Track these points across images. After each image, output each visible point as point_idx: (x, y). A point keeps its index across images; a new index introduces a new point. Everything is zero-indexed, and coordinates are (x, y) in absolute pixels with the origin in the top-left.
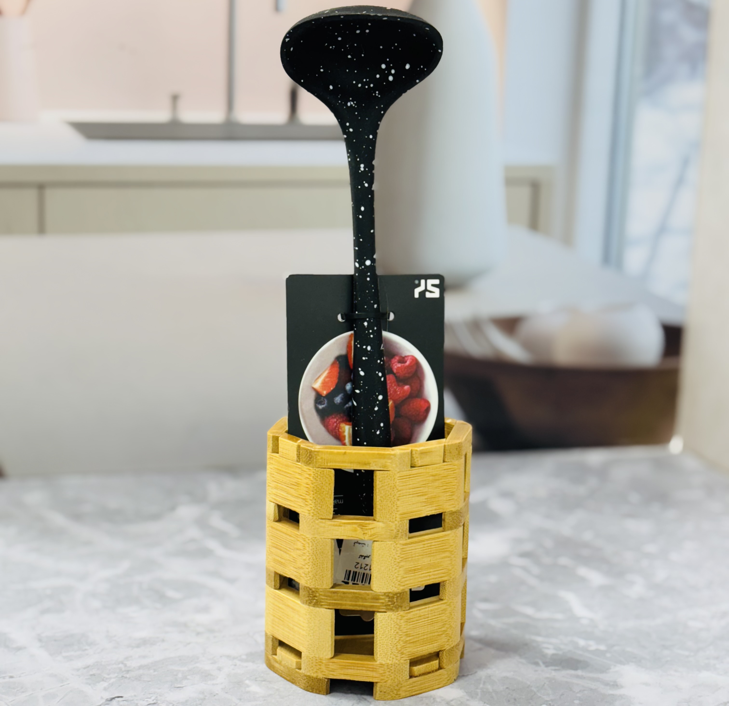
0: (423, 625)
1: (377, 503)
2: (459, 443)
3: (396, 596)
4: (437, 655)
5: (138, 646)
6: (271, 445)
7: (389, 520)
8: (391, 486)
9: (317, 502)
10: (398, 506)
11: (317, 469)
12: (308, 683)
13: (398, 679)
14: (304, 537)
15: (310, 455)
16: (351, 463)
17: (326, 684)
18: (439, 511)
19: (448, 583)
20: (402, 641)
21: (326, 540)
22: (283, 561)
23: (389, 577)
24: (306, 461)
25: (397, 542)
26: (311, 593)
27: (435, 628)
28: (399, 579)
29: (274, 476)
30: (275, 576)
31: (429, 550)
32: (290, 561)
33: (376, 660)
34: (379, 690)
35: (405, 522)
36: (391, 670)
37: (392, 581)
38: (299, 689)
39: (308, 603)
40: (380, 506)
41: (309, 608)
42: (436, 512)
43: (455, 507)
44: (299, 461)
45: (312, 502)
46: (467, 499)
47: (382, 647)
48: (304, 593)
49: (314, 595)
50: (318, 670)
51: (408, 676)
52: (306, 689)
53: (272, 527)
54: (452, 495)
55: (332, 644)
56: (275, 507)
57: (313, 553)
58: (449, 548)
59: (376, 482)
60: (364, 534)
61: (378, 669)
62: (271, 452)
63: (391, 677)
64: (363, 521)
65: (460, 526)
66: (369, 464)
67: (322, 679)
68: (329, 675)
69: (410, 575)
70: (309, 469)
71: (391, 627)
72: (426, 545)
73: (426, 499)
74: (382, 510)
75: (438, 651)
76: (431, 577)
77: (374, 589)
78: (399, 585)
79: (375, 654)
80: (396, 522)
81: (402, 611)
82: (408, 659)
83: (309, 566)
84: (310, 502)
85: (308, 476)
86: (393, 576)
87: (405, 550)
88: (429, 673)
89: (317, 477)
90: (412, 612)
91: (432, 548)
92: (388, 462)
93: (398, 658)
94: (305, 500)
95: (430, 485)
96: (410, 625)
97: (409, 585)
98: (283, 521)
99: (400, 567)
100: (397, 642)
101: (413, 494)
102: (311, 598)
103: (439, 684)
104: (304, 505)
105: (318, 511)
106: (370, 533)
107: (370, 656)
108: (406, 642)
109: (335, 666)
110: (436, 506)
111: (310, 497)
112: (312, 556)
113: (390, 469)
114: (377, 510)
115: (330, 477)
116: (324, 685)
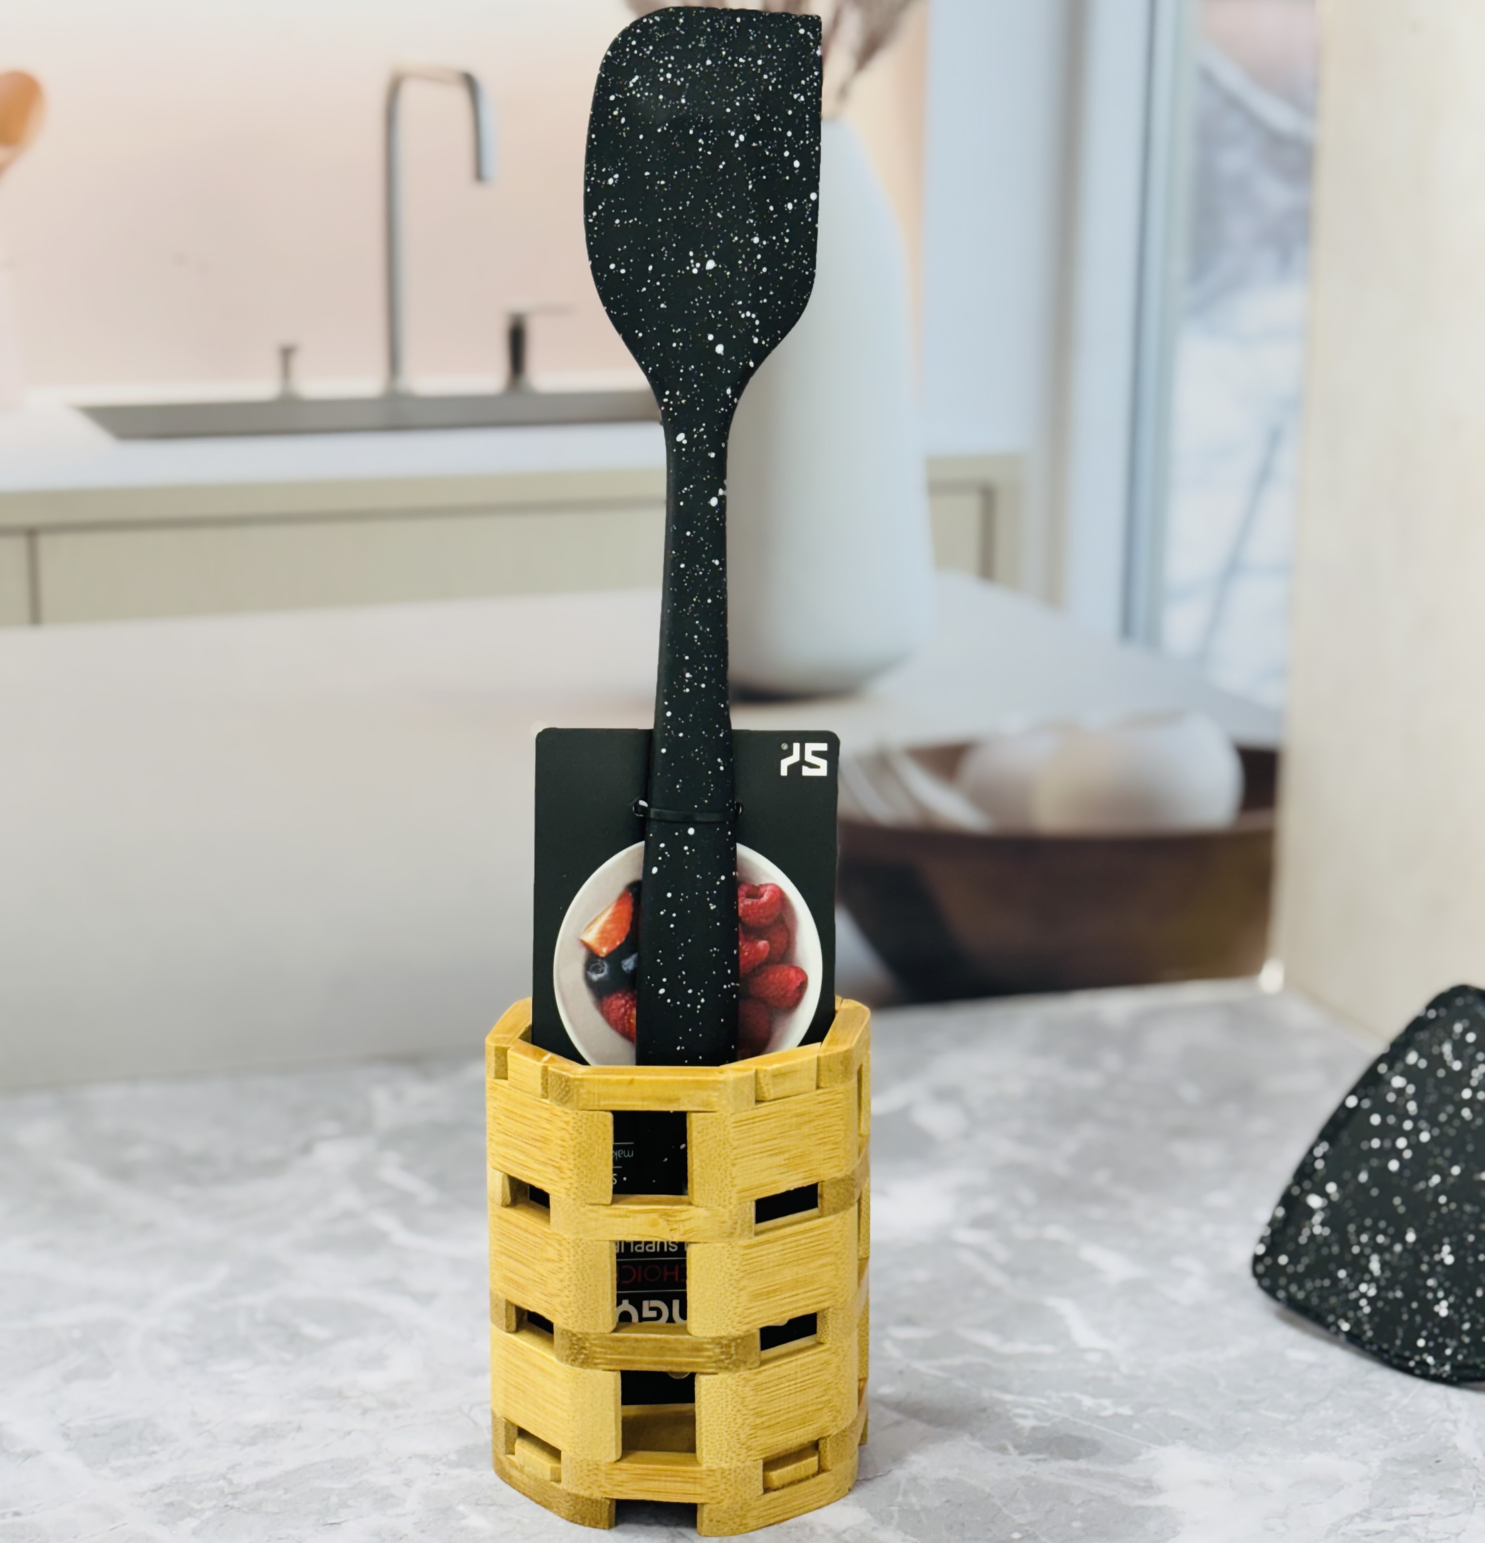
0: (787, 1393)
1: (695, 1173)
2: (846, 1051)
3: (733, 1344)
4: (815, 1446)
5: (253, 1442)
6: (493, 1065)
7: (718, 1204)
8: (720, 1141)
9: (583, 1172)
10: (734, 1175)
11: (580, 1113)
12: (575, 1507)
13: (741, 1497)
14: (557, 1237)
15: (566, 1086)
16: (644, 1099)
17: (607, 1510)
18: (810, 1180)
19: (833, 1313)
20: (748, 1425)
21: (602, 1243)
22: (521, 1281)
23: (721, 1310)
24: (559, 1098)
25: (733, 1244)
26: (575, 1342)
27: (810, 1398)
28: (739, 1310)
29: (499, 1122)
30: (506, 1310)
31: (795, 1253)
32: (535, 1281)
33: (700, 1461)
34: (708, 1517)
35: (747, 1206)
36: (729, 1480)
37: (725, 1316)
38: (558, 1518)
39: (570, 1360)
40: (700, 1178)
41: (573, 1370)
42: (806, 1183)
43: (841, 1170)
44: (545, 1095)
45: (573, 1174)
46: (864, 1150)
47: (712, 1438)
48: (561, 1342)
49: (582, 1345)
50: (591, 1483)
51: (761, 1490)
52: (571, 1519)
53: (500, 1217)
54: (835, 1149)
55: (617, 1436)
56: (503, 1179)
57: (577, 1268)
58: (831, 1247)
59: (691, 1134)
60: (671, 1230)
61: (705, 1479)
62: (494, 1076)
63: (729, 1492)
64: (668, 1207)
65: (852, 1205)
66: (677, 1100)
67: (601, 1500)
68: (614, 1493)
69: (756, 1304)
70: (565, 1113)
71: (726, 1402)
72: (788, 1246)
73: (785, 1160)
74: (704, 1185)
75: (817, 1438)
76: (799, 1305)
77: (693, 1332)
78: (740, 1322)
79: (697, 1452)
80: (731, 1207)
81: (746, 1370)
82: (761, 1459)
83: (570, 1291)
84: (569, 1174)
85: (564, 1126)
86: (727, 1306)
87: (748, 1257)
88: (800, 1481)
89: (581, 1127)
90: (765, 1370)
91: (800, 1250)
92: (713, 1096)
93: (741, 1457)
94: (559, 1168)
95: (793, 1132)
96: (763, 1395)
97: (758, 1322)
98: (519, 1206)
99: (741, 1290)
100: (740, 1428)
101: (761, 1152)
102: (575, 1351)
103: (819, 1501)
104: (556, 1179)
105: (584, 1189)
106: (682, 1228)
107: (689, 1455)
108: (755, 1427)
109: (624, 1477)
110: (806, 1171)
111: (569, 1164)
112: (575, 1272)
113: (716, 1108)
114: (694, 1183)
115: (605, 1126)
116: (605, 1512)
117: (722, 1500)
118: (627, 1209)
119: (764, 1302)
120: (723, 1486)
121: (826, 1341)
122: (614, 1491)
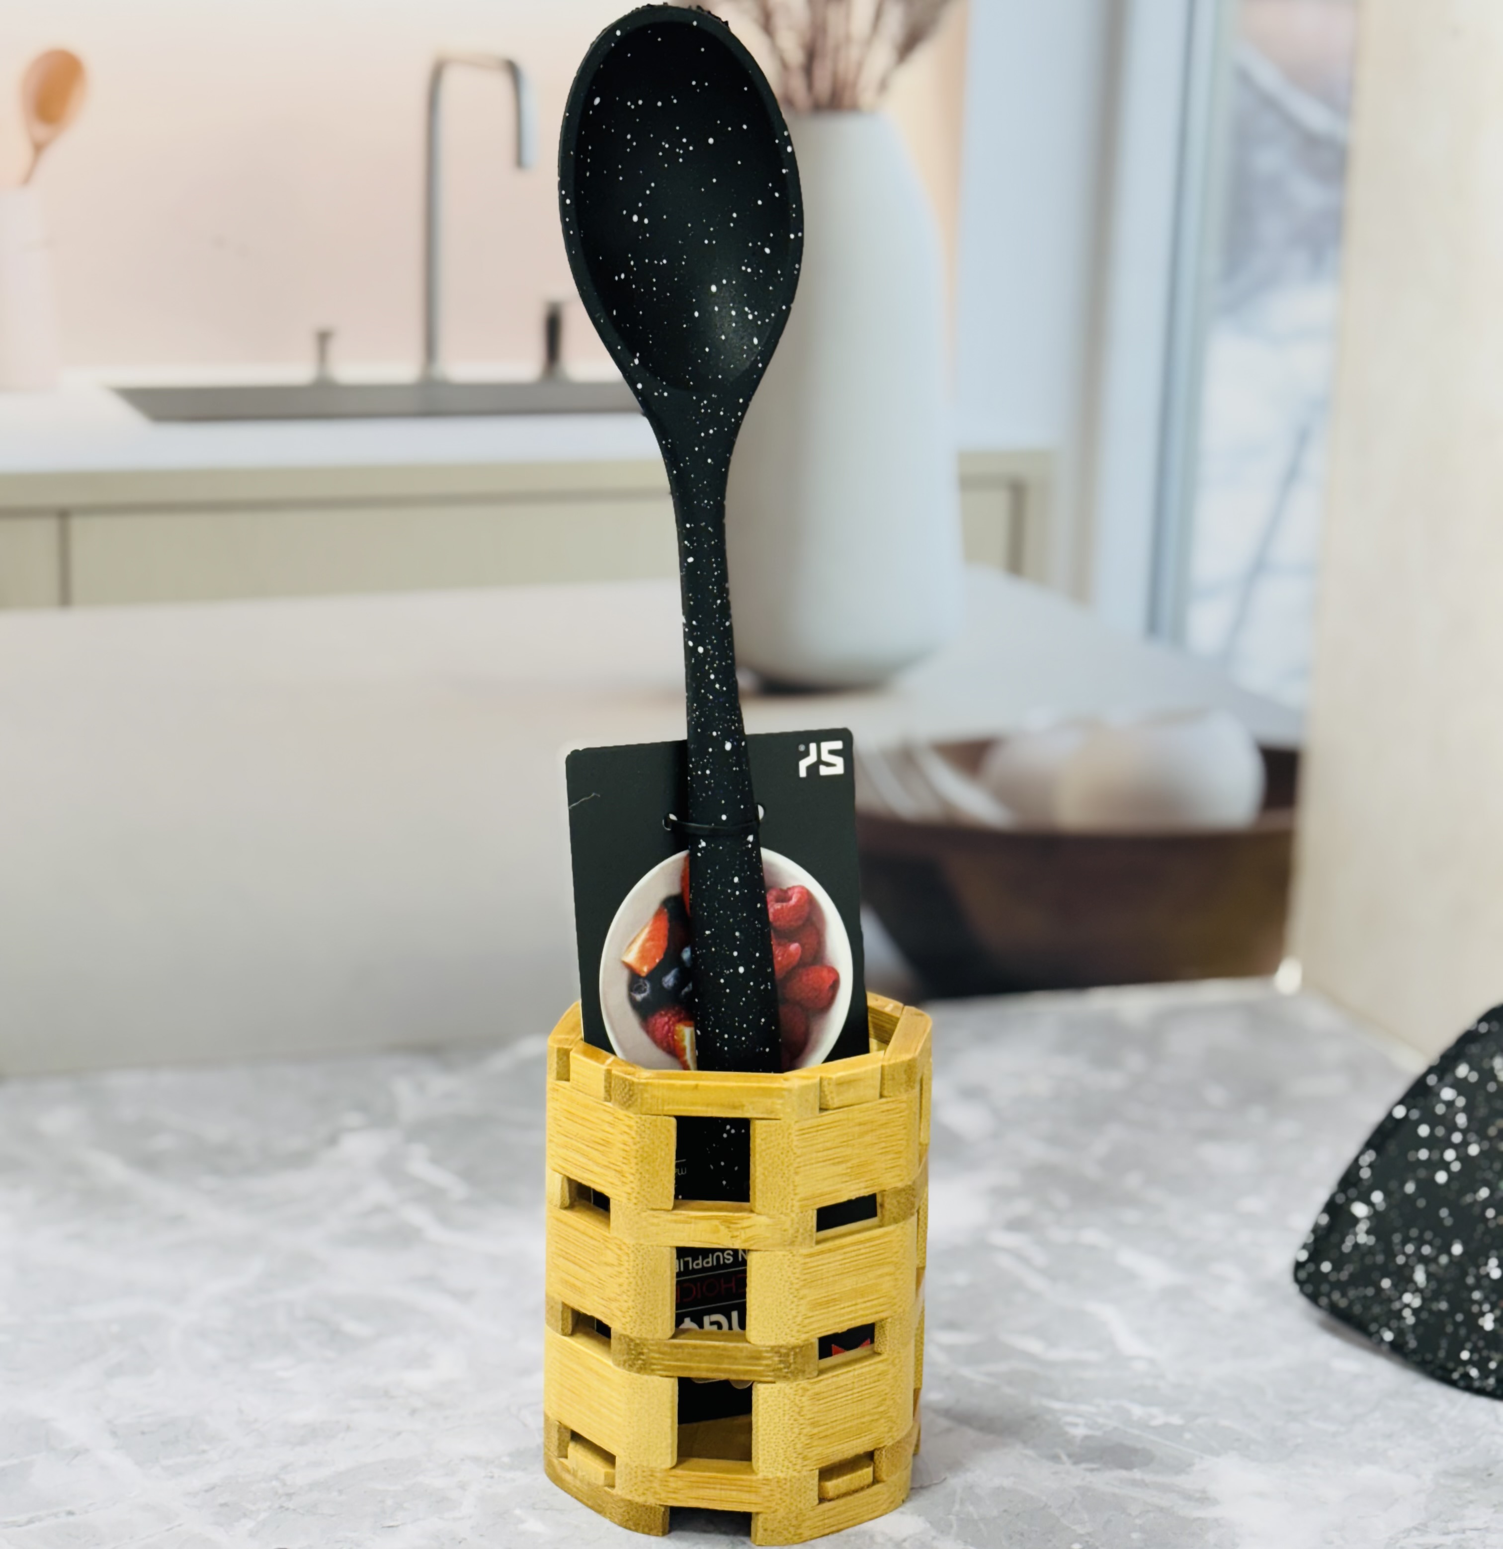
0: (845, 1403)
1: (758, 1181)
2: (910, 1060)
3: (792, 1353)
4: (869, 1457)
5: (303, 1443)
6: (555, 1066)
7: (780, 1212)
8: (783, 1148)
9: (645, 1177)
10: (796, 1184)
11: (643, 1117)
12: (628, 1513)
13: (796, 1506)
14: (618, 1242)
15: (630, 1090)
16: (708, 1105)
17: (662, 1517)
18: (872, 1189)
19: (891, 1323)
20: (806, 1435)
21: (662, 1248)
22: (578, 1284)
23: (781, 1318)
24: (623, 1101)
25: (794, 1252)
26: (632, 1347)
27: (867, 1408)
28: (799, 1319)
29: (560, 1123)
30: (563, 1312)
31: (856, 1263)
32: (593, 1285)
33: (756, 1469)
34: (763, 1527)
35: (809, 1214)
36: (785, 1489)
37: (785, 1325)
38: (611, 1524)
39: (627, 1365)
40: (763, 1184)
41: (630, 1375)
42: (868, 1192)
43: (902, 1180)
44: (608, 1098)
45: (635, 1178)
46: (924, 1160)
47: (767, 1447)
48: (619, 1347)
49: (640, 1350)
50: (647, 1490)
51: (815, 1500)
52: (624, 1525)
53: (558, 1220)
54: (897, 1158)
55: (673, 1442)
56: (562, 1181)
57: (637, 1273)
58: (891, 1257)
59: (754, 1141)
60: (732, 1237)
61: (760, 1488)
62: (555, 1078)
63: (784, 1502)
64: (731, 1214)
65: (912, 1214)
66: (742, 1106)
67: (655, 1507)
68: (669, 1500)
69: (817, 1313)
70: (629, 1117)
71: (784, 1411)
72: (848, 1255)
73: (847, 1168)
74: (766, 1192)
75: (872, 1449)
76: (858, 1315)
77: (752, 1341)
78: (798, 1331)
79: (754, 1460)
80: (793, 1215)
81: (803, 1380)
82: (816, 1469)
83: (629, 1296)
84: (631, 1178)
85: (626, 1129)
86: (787, 1315)
87: (810, 1265)
88: (856, 1491)
89: (645, 1131)
90: (823, 1380)
91: (861, 1260)
92: (778, 1104)
93: (797, 1467)
94: (620, 1172)
95: (856, 1141)
96: (821, 1404)
97: (817, 1331)
98: (577, 1208)
99: (802, 1298)
100: (796, 1437)
101: (824, 1161)
102: (633, 1357)
103: (874, 1512)
104: (619, 1183)
105: (646, 1194)
106: (743, 1235)
107: (745, 1463)
108: (812, 1436)
109: (680, 1484)
110: (867, 1181)
111: (631, 1168)
112: (635, 1278)
113: (781, 1116)
114: (757, 1190)
115: (669, 1131)
116: (659, 1519)
117: (777, 1510)
118: (688, 1214)
119: (823, 1311)
120: (779, 1496)
121: (883, 1350)
122: (669, 1498)
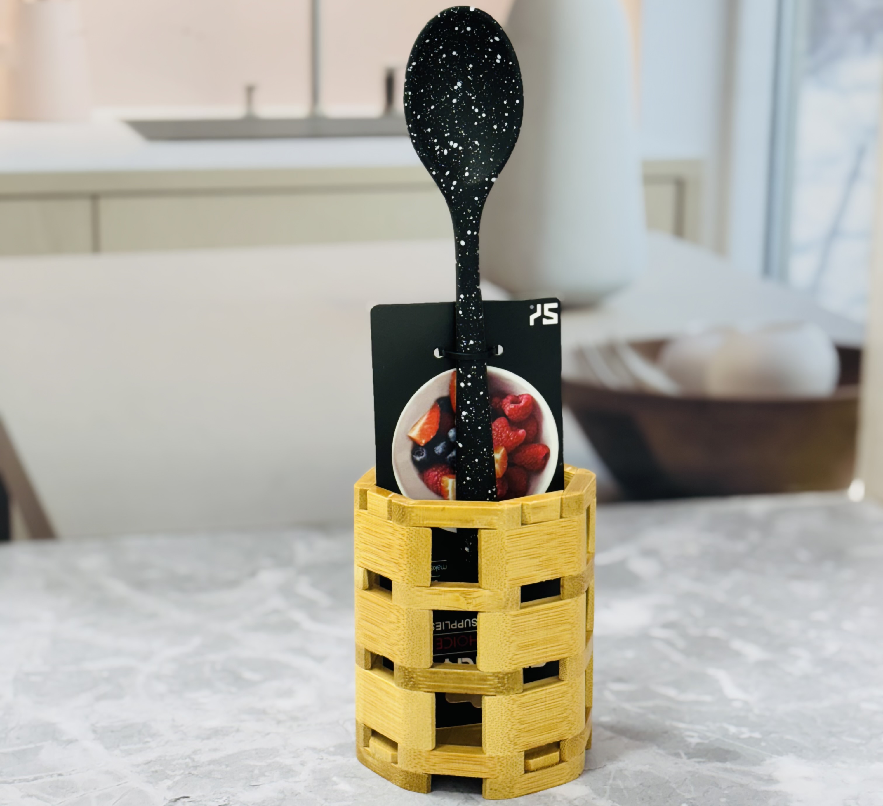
0: (540, 710)
1: (483, 568)
2: (579, 495)
3: (506, 677)
4: (557, 745)
5: (208, 738)
6: (359, 500)
7: (497, 587)
8: (498, 547)
9: (412, 566)
10: (507, 570)
11: (411, 528)
12: (406, 779)
13: (510, 774)
14: (397, 608)
15: (403, 511)
16: (451, 520)
17: (427, 781)
18: (556, 575)
19: (569, 661)
20: (516, 729)
21: (424, 611)
22: (374, 636)
23: (499, 655)
24: (398, 519)
25: (507, 613)
26: (407, 674)
27: (555, 714)
28: (510, 656)
29: (362, 536)
30: (365, 655)
31: (546, 622)
32: (383, 636)
33: (484, 751)
34: (489, 787)
35: (515, 590)
36: (502, 764)
37: (501, 659)
38: (395, 786)
39: (403, 685)
40: (486, 571)
41: (406, 691)
42: (553, 577)
43: (575, 571)
44: (390, 519)
45: (407, 567)
46: (590, 561)
47: (492, 737)
48: (399, 674)
49: (412, 676)
50: (417, 764)
51: (523, 771)
52: (403, 786)
53: (361, 597)
54: (572, 557)
55: (432, 734)
56: (364, 573)
57: (409, 627)
58: (569, 619)
59: (481, 543)
60: (468, 604)
61: (487, 762)
62: (359, 508)
63: (502, 771)
64: (467, 589)
65: (583, 593)
66: (472, 521)
67: (422, 775)
69: (522, 652)
70: (402, 529)
71: (501, 713)
72: (542, 616)
73: (540, 562)
74: (488, 575)
75: (558, 740)
76: (548, 655)
77: (481, 669)
78: (510, 663)
79: (483, 745)
80: (505, 590)
81: (514, 694)
82: (523, 751)
83: (404, 642)
84: (404, 567)
85: (401, 536)
86: (502, 653)
87: (516, 622)
88: (549, 767)
89: (412, 537)
90: (526, 695)
91: (549, 620)
92: (495, 519)
93: (510, 750)
94: (398, 564)
95: (545, 545)
96: (524, 710)
97: (522, 664)
98: (374, 589)
99: (511, 643)
100: (509, 731)
101: (524, 556)
102: (407, 680)
103: (560, 780)
104: (397, 571)
105: (413, 577)
106: (474, 602)
107: (479, 748)
108: (519, 731)
109: (436, 760)
111: (404, 561)
112: (407, 630)
113: (496, 527)
114: (483, 575)
115: (427, 537)
116: (424, 782)
117: (498, 777)
118: (440, 590)
119: (526, 651)
121: (565, 678)
122: (431, 769)
